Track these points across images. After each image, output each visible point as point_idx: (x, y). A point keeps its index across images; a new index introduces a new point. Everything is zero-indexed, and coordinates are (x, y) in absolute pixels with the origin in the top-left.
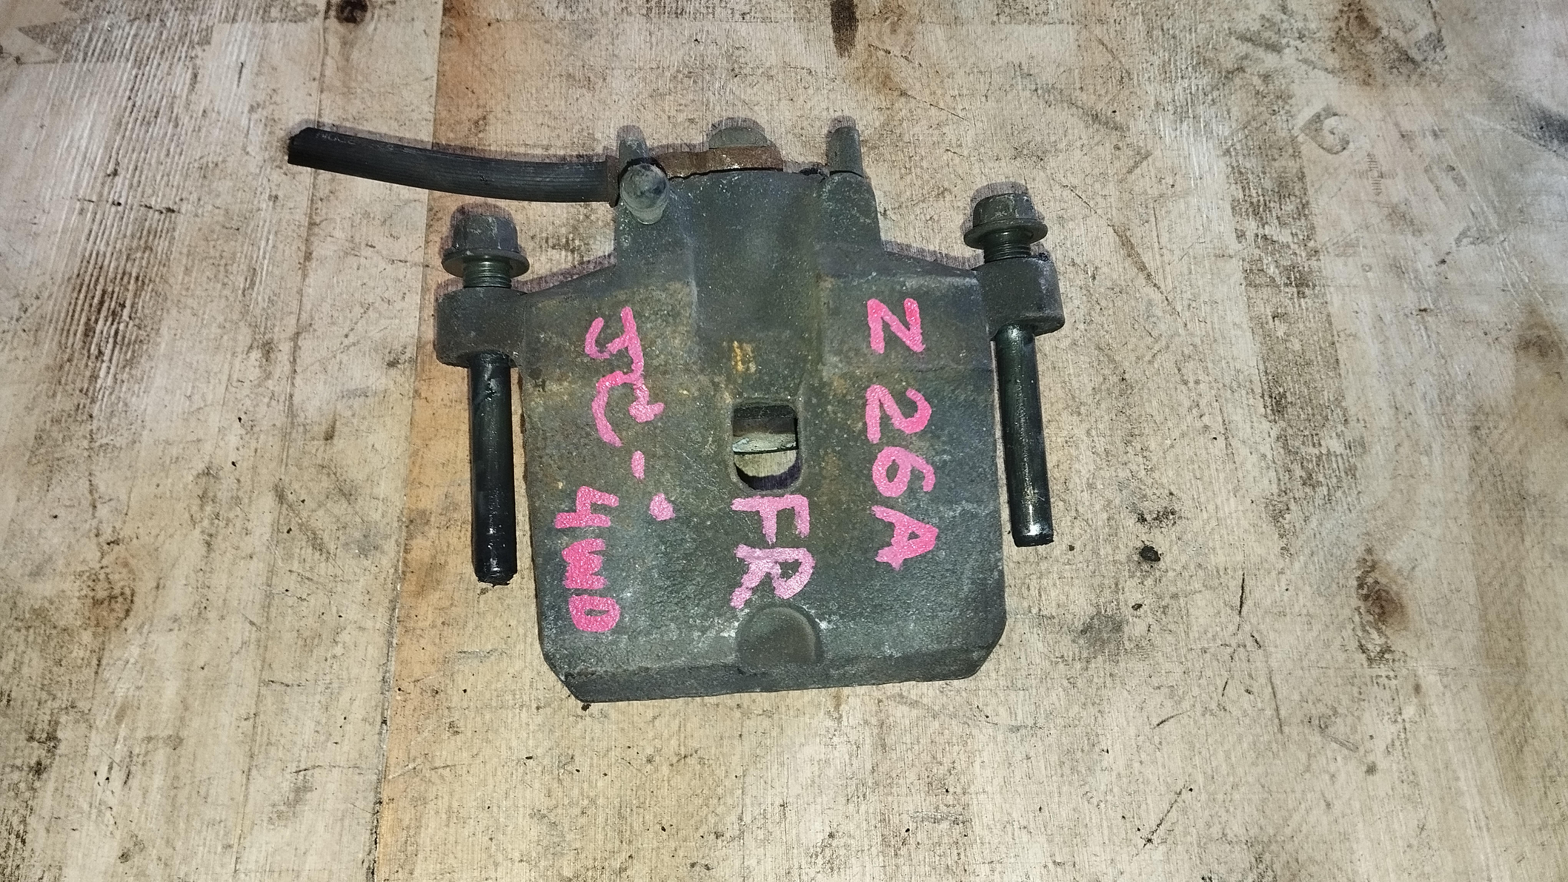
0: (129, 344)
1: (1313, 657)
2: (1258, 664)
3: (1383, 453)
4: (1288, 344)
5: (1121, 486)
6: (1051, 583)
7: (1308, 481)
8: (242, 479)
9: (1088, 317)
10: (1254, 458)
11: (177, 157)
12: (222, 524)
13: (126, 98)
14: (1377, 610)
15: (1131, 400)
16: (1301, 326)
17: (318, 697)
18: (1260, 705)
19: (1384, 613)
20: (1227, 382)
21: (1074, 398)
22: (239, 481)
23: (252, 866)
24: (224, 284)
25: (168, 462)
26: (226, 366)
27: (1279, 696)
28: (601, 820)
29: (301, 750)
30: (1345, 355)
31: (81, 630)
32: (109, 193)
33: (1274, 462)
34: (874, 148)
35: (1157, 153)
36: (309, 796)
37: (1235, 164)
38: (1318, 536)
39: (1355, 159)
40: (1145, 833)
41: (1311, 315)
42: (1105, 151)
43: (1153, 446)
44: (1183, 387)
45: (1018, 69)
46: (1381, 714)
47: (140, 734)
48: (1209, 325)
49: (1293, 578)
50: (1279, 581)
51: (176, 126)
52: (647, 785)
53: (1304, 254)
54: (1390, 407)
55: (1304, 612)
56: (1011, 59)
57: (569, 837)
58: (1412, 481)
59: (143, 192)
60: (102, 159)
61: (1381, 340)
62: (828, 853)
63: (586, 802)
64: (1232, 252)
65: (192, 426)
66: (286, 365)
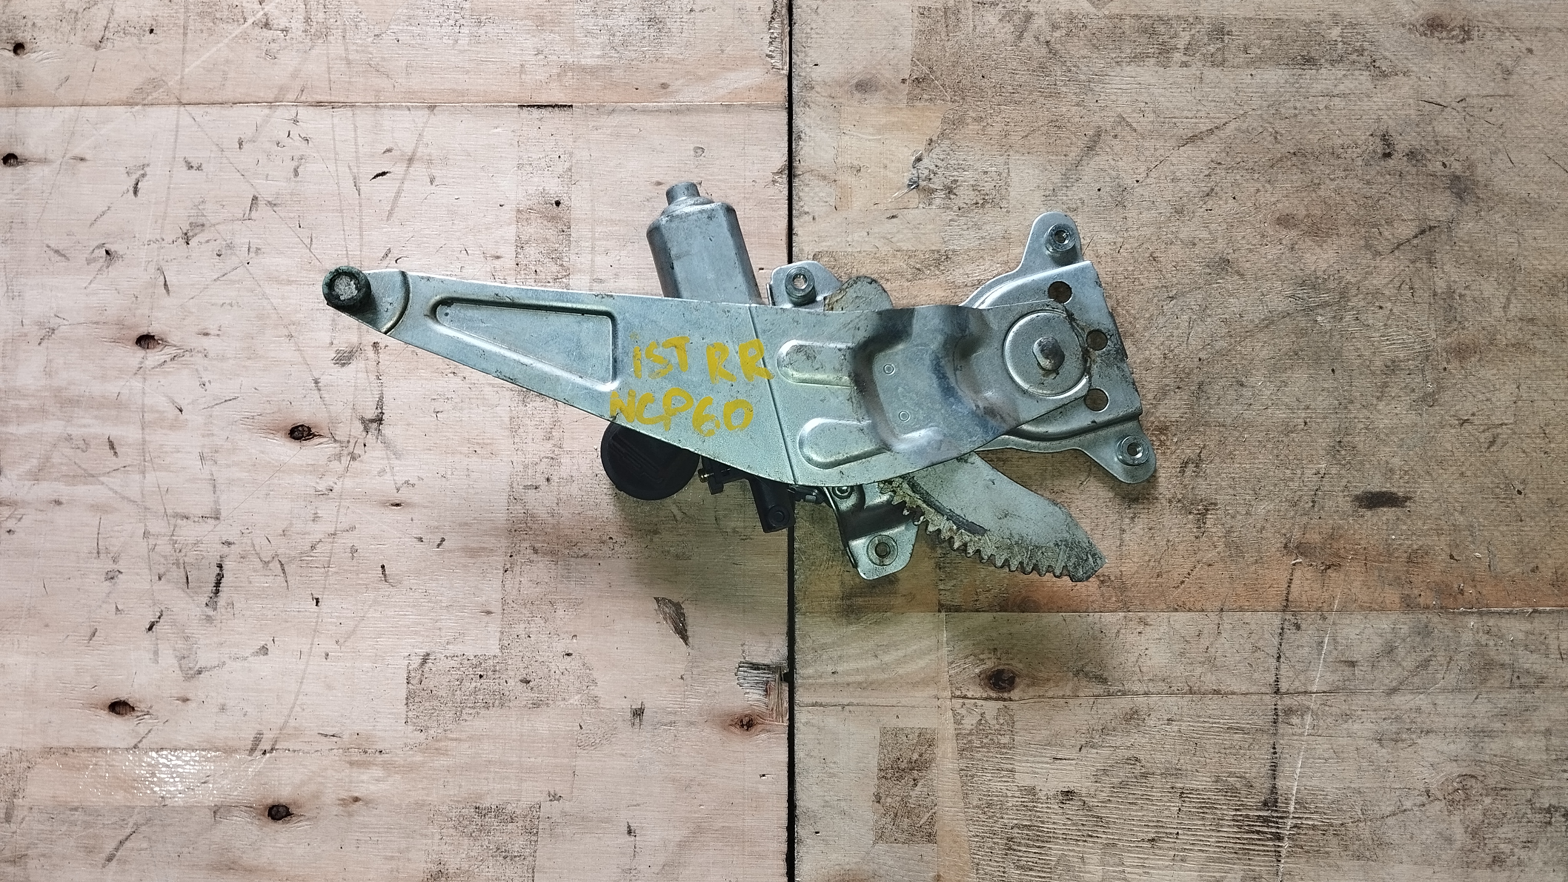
1: (1469, 71)
2: (1474, 102)
4: (1267, 47)
5: (1368, 165)
7: (1360, 52)
10: (1346, 81)
14: (1440, 28)
15: (1309, 151)
16: (1253, 37)
18: (1498, 105)
19: (1441, 25)
20: (1294, 90)
22: (1384, 719)
25: (1373, 767)
26: (1303, 738)
27: (1493, 93)
30: (1273, 14)
31: (1485, 804)
33: (1349, 70)
35: (1120, 110)
38: (1395, 53)
41: (1245, 30)
42: (1118, 145)
43: (1340, 142)
44: (1299, 117)
45: (1049, 198)
46: (1500, 39)
49: (1422, 72)
50: (1425, 81)
53: (1199, 26)
55: (1442, 70)
56: (1040, 202)
64: (1197, 72)
65: (1346, 755)
66: (1301, 697)
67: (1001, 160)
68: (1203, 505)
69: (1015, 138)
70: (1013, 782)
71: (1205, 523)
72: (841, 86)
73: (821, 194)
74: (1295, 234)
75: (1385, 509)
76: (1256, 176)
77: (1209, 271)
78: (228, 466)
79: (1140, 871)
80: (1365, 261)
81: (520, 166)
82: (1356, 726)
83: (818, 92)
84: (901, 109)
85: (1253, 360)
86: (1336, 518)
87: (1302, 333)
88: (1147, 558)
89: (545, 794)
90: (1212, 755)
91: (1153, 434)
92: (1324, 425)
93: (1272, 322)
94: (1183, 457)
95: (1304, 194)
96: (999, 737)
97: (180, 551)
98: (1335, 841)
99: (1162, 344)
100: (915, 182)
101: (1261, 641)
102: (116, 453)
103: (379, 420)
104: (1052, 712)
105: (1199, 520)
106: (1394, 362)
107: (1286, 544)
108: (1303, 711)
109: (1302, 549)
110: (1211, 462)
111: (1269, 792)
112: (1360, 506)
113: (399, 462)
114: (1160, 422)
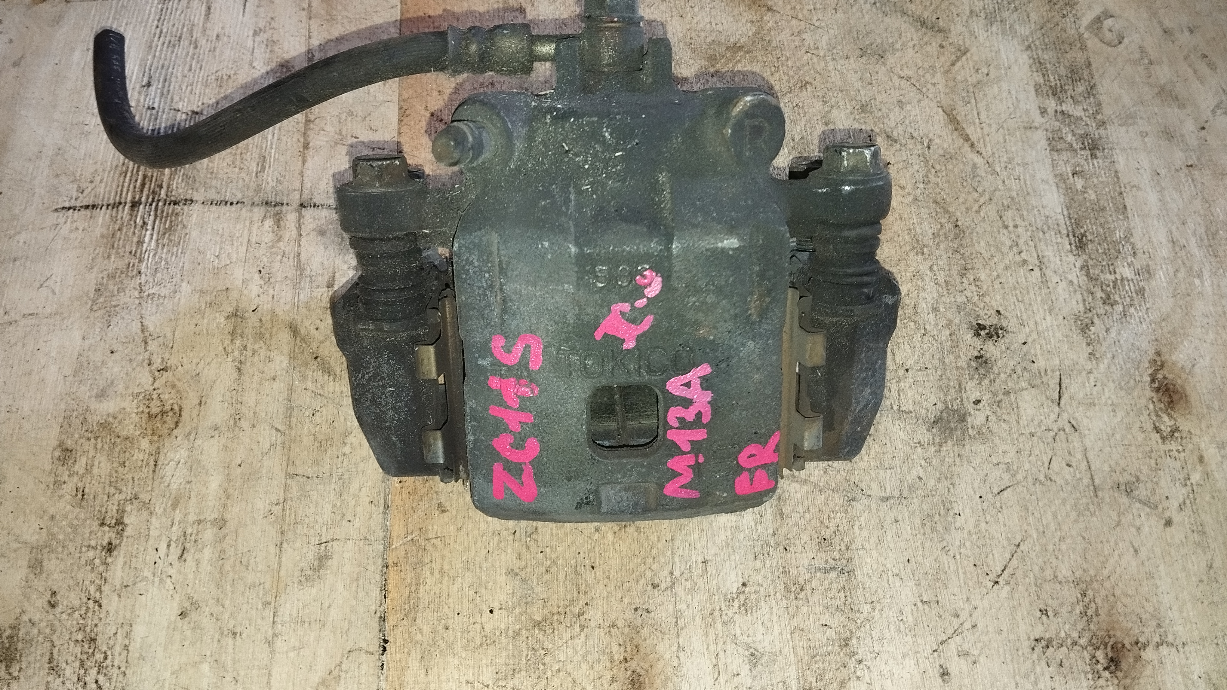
0: (167, 216)
1: (1118, 437)
2: (1075, 444)
3: (1165, 278)
4: (1086, 195)
5: (959, 309)
6: (907, 385)
7: (1107, 300)
8: (264, 319)
9: (926, 179)
10: (1063, 285)
11: (198, 71)
12: (249, 353)
13: (154, 27)
14: (1166, 399)
15: (964, 242)
16: (1095, 180)
17: (333, 486)
18: (1078, 476)
19: (1172, 401)
20: (1039, 226)
21: (918, 241)
22: (261, 320)
23: (287, 618)
24: (240, 169)
25: (203, 307)
26: (246, 232)
27: (1093, 468)
28: (561, 576)
29: (322, 527)
30: (1132, 203)
31: (140, 439)
32: (145, 100)
33: (1080, 287)
34: (748, 52)
35: (973, 49)
36: (329, 562)
37: (1035, 57)
38: (1117, 343)
39: (1130, 50)
40: (993, 577)
41: (1103, 172)
42: (933, 49)
43: (983, 277)
44: (1005, 231)
46: (1174, 481)
47: (191, 518)
48: (1022, 182)
49: (1100, 376)
50: (1088, 379)
51: (196, 47)
52: (597, 549)
53: (1094, 125)
54: (1169, 241)
55: (1110, 402)
57: (538, 589)
58: (1188, 298)
59: (172, 99)
60: (137, 74)
61: (1158, 189)
62: (742, 598)
63: (549, 563)
64: (1037, 125)
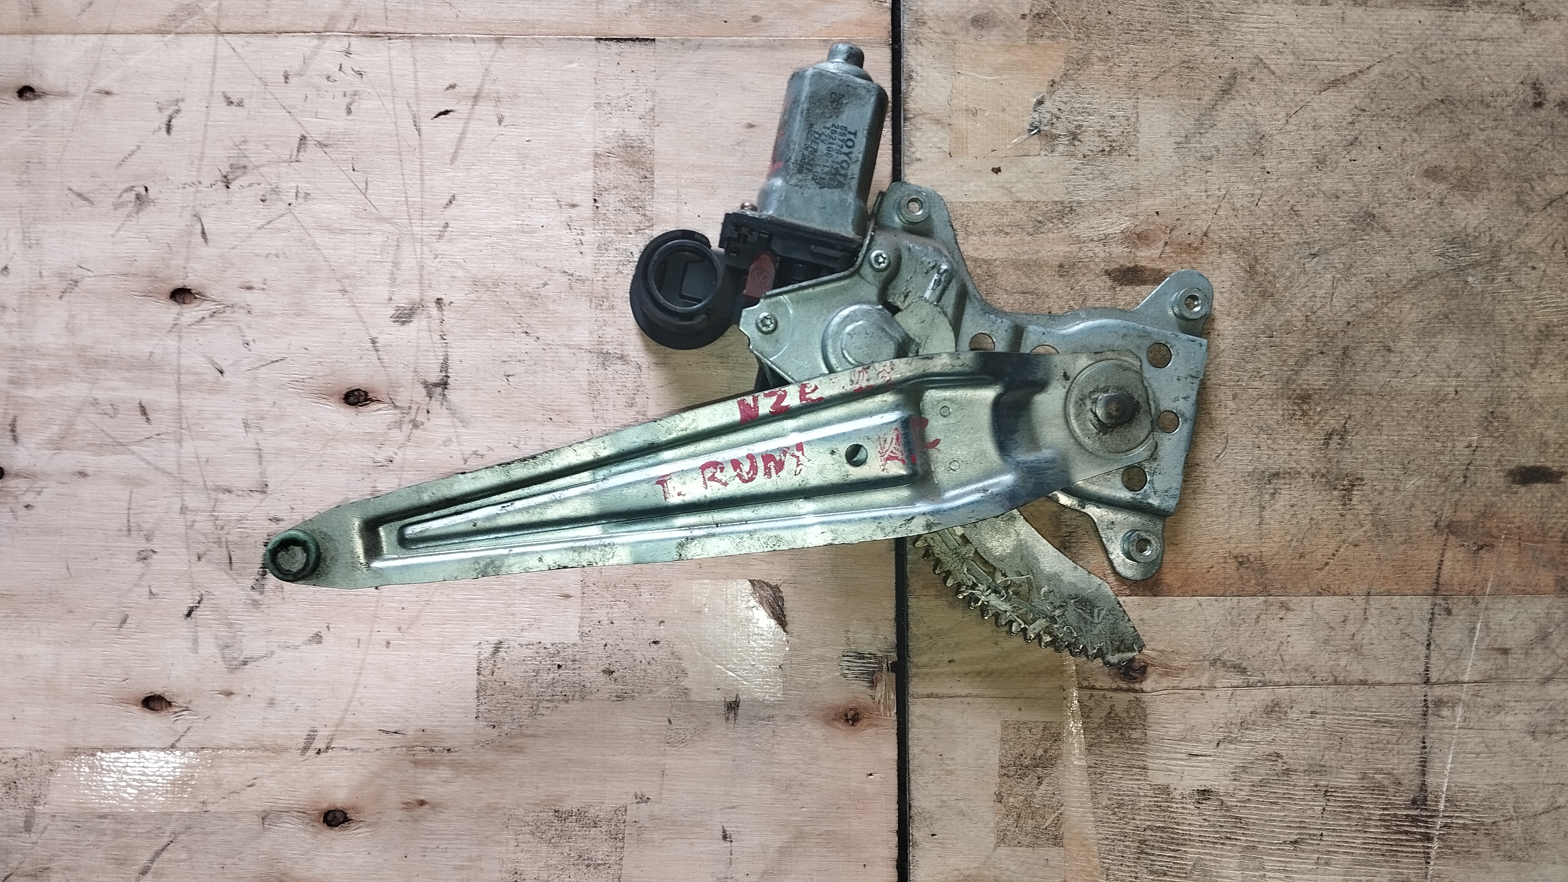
45: (1181, 145)
56: (1171, 150)
65: (1499, 749)
66: (1453, 687)
67: (1129, 103)
68: (1349, 481)
69: (1144, 80)
70: (1145, 780)
71: (1350, 500)
72: (956, 22)
73: (935, 140)
74: (1444, 187)
75: (1539, 485)
76: (1402, 124)
77: (1354, 226)
78: (275, 434)
79: (1282, 875)
80: (1516, 218)
81: (597, 106)
82: (1509, 719)
83: (930, 28)
84: (1019, 47)
85: (1401, 323)
86: (1489, 494)
87: (1452, 294)
88: (1288, 538)
89: (631, 797)
90: (1358, 750)
91: (1295, 403)
92: (1476, 395)
93: (1421, 283)
94: (1327, 427)
95: (1453, 145)
96: (1130, 732)
97: (222, 528)
98: (1485, 841)
99: (1304, 305)
100: (1036, 128)
101: (1410, 627)
102: (148, 419)
103: (444, 384)
104: (1187, 705)
105: (1344, 496)
106: (1548, 327)
107: (1436, 523)
108: (1453, 703)
109: (1453, 529)
110: (1357, 434)
111: (1418, 789)
112: (1513, 483)
113: (466, 431)
114: (1302, 389)
